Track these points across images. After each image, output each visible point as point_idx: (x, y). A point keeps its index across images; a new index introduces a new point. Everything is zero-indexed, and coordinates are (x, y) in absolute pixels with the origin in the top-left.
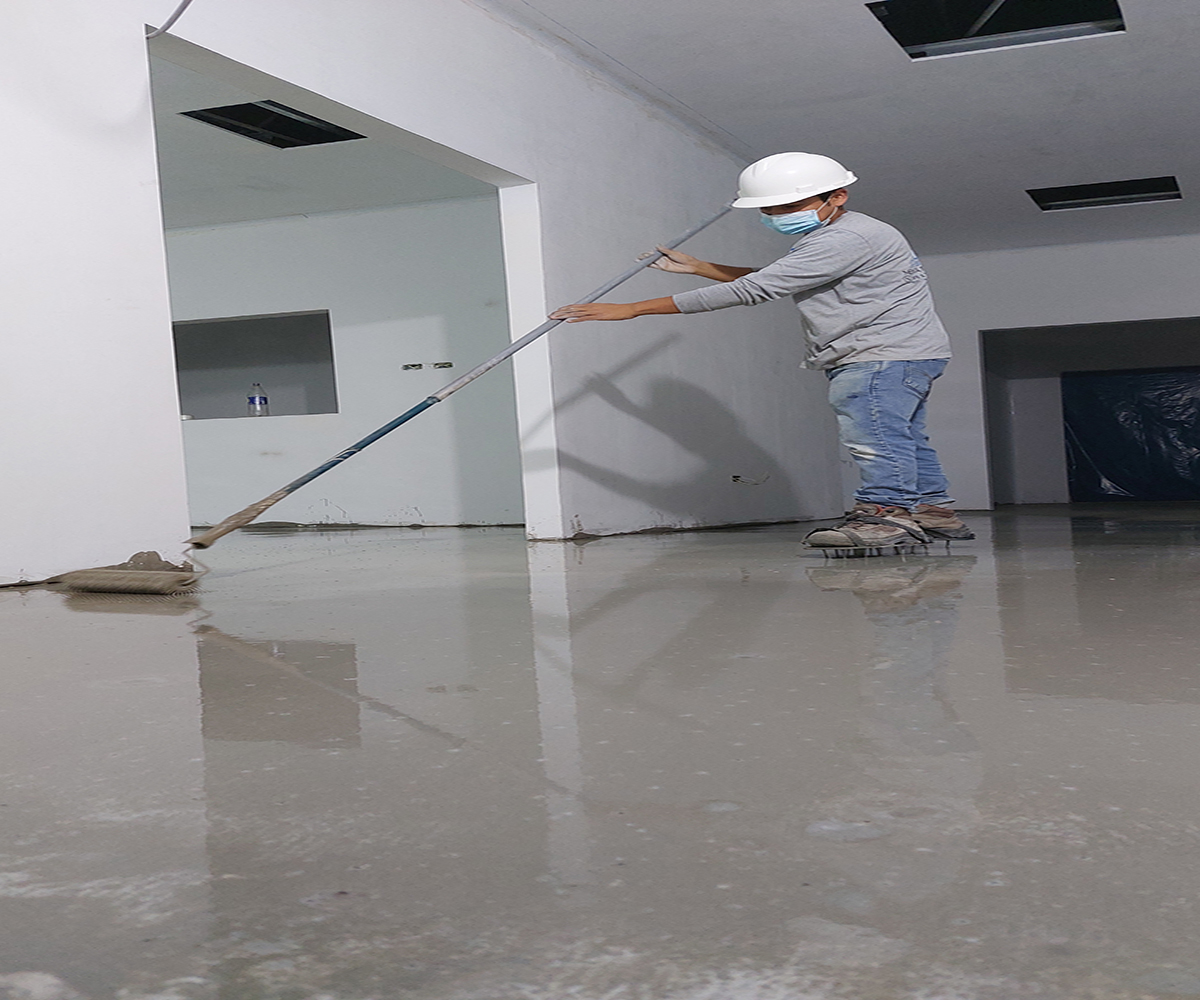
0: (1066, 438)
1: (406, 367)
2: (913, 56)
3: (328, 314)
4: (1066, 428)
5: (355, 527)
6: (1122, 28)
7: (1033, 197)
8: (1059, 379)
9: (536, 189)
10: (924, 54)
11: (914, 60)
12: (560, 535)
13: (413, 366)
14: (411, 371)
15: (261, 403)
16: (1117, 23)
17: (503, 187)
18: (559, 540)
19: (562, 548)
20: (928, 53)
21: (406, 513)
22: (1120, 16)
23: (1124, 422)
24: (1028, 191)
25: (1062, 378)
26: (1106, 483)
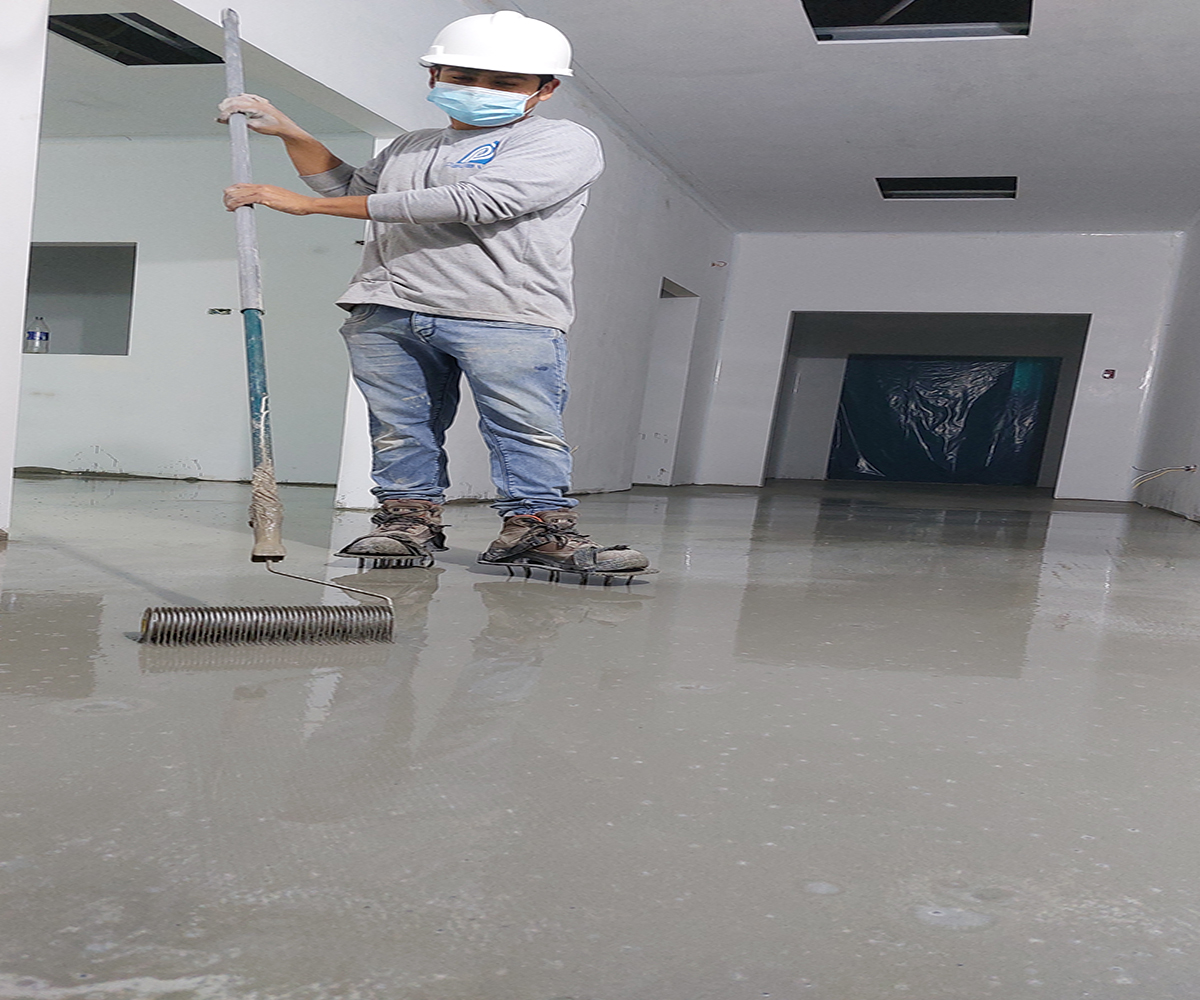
0: (838, 417)
1: (213, 312)
2: (820, 38)
3: (135, 247)
4: (840, 408)
5: (124, 477)
6: (1026, 32)
7: (880, 185)
8: (845, 360)
10: (830, 37)
11: (820, 43)
13: (221, 310)
14: (219, 316)
15: (41, 338)
16: (1023, 26)
17: (381, 138)
20: (835, 37)
21: (184, 465)
22: (1029, 20)
23: (894, 405)
24: (878, 179)
25: (849, 359)
26: (863, 463)
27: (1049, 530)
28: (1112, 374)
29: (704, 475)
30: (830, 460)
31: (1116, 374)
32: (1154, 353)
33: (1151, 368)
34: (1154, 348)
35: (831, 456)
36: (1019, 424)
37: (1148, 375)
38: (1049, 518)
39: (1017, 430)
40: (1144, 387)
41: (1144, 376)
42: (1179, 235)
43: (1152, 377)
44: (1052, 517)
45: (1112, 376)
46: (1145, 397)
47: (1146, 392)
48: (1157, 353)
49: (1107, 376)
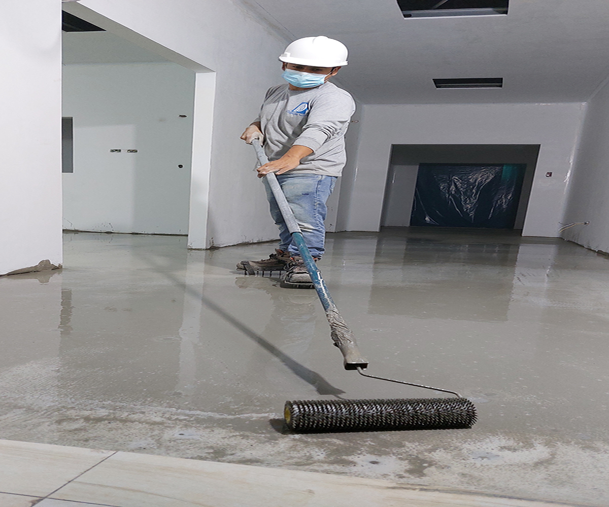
0: (415, 195)
1: (112, 151)
2: (405, 16)
3: (72, 119)
4: (416, 191)
5: (77, 232)
6: (506, 12)
7: (434, 81)
8: (418, 167)
9: (215, 75)
10: (410, 16)
11: (405, 19)
12: (204, 248)
13: (116, 150)
14: (115, 153)
16: (505, 9)
17: (198, 73)
18: (203, 250)
19: (205, 253)
20: (412, 15)
21: (105, 226)
22: (508, 7)
23: (443, 189)
24: (433, 79)
25: (420, 166)
26: (427, 219)
27: (518, 255)
28: (550, 174)
29: (351, 226)
30: (411, 217)
31: (553, 174)
32: (572, 164)
33: (570, 172)
34: (571, 161)
35: (412, 215)
36: (505, 198)
37: (568, 175)
38: (518, 248)
39: (504, 201)
40: (566, 181)
41: (566, 175)
42: (584, 104)
43: (570, 176)
44: (520, 247)
45: (550, 175)
46: (567, 185)
47: (567, 183)
48: (573, 164)
49: (548, 175)
